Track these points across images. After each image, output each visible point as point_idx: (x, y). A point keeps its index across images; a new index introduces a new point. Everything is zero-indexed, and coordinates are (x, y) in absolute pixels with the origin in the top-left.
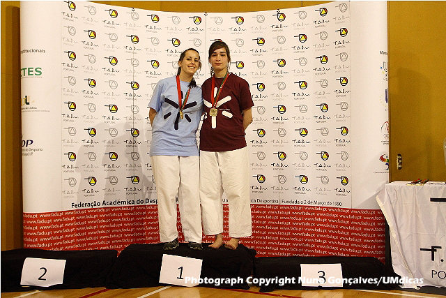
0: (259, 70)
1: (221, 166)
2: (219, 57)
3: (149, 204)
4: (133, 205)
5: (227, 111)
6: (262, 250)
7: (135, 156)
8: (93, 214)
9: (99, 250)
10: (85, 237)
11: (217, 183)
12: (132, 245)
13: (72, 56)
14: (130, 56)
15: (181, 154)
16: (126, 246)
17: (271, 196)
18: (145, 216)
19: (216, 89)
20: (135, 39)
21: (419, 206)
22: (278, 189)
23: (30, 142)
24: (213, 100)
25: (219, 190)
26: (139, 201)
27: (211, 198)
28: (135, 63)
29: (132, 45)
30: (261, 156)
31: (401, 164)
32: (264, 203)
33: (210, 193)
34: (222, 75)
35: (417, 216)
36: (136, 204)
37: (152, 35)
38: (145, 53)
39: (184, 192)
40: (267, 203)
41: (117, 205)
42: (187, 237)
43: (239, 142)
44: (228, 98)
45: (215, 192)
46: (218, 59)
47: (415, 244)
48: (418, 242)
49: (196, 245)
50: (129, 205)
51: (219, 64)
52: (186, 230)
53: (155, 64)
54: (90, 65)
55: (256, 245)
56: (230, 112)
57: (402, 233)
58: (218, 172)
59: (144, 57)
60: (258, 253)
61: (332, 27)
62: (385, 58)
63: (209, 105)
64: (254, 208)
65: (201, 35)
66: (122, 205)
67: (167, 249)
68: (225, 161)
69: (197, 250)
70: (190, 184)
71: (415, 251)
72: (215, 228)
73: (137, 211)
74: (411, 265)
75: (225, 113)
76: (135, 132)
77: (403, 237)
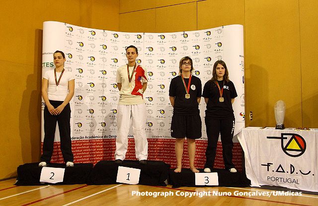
3: (111, 138)
4: (102, 139)
8: (80, 143)
9: (83, 163)
10: (81, 158)
12: (101, 161)
13: (70, 56)
14: (102, 56)
16: (98, 161)
20: (105, 47)
21: (260, 141)
28: (104, 60)
29: (103, 50)
31: (252, 117)
35: (259, 147)
36: (104, 138)
38: (110, 55)
41: (93, 139)
47: (258, 162)
48: (260, 161)
54: (80, 61)
57: (251, 156)
59: (109, 57)
60: (172, 166)
61: (213, 42)
62: (242, 59)
65: (141, 45)
66: (96, 139)
71: (258, 166)
74: (256, 174)
76: (104, 98)
77: (252, 159)
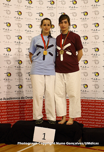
0: (84, 29)
1: (65, 80)
2: (64, 24)
3: (27, 99)
4: (19, 100)
5: (68, 51)
6: (86, 124)
7: (20, 74)
11: (63, 90)
14: (17, 22)
15: (46, 74)
17: (91, 95)
18: (25, 105)
19: (63, 40)
20: (20, 13)
22: (95, 91)
24: (61, 46)
25: (64, 93)
26: (22, 98)
27: (60, 97)
28: (19, 25)
30: (86, 74)
32: (87, 99)
33: (60, 94)
34: (66, 33)
37: (28, 11)
39: (47, 94)
40: (89, 99)
41: (11, 100)
42: (48, 117)
43: (75, 68)
44: (69, 45)
45: (62, 94)
46: (63, 25)
49: (52, 121)
50: (17, 100)
51: (64, 28)
52: (48, 113)
53: (31, 26)
55: (83, 121)
56: (70, 52)
58: (64, 84)
63: (59, 48)
64: (82, 101)
65: (54, 11)
66: (14, 100)
67: (37, 123)
68: (68, 78)
69: (53, 124)
70: (50, 90)
72: (62, 113)
73: (21, 103)
75: (68, 53)
76: (20, 62)
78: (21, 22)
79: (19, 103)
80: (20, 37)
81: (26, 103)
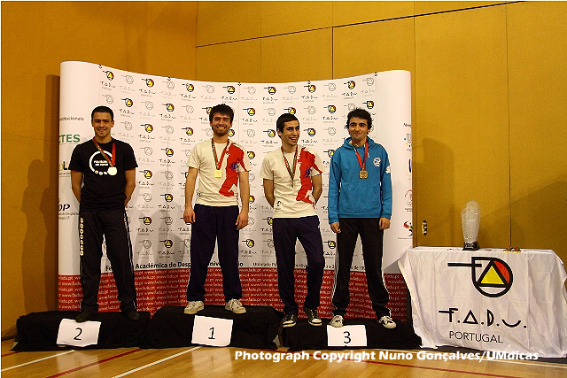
3: (182, 267)
7: (169, 221)
16: (159, 308)
18: (177, 279)
20: (170, 107)
21: (437, 271)
23: (66, 207)
26: (172, 265)
28: (169, 130)
29: (167, 113)
31: (426, 230)
35: (435, 280)
37: (187, 103)
38: (179, 121)
41: (150, 269)
48: (436, 305)
50: (162, 268)
53: (190, 131)
54: (127, 132)
59: (178, 124)
62: (409, 130)
71: (434, 314)
73: (170, 274)
76: (169, 197)
78: (173, 123)
79: (165, 275)
80: (170, 152)
81: (179, 274)
